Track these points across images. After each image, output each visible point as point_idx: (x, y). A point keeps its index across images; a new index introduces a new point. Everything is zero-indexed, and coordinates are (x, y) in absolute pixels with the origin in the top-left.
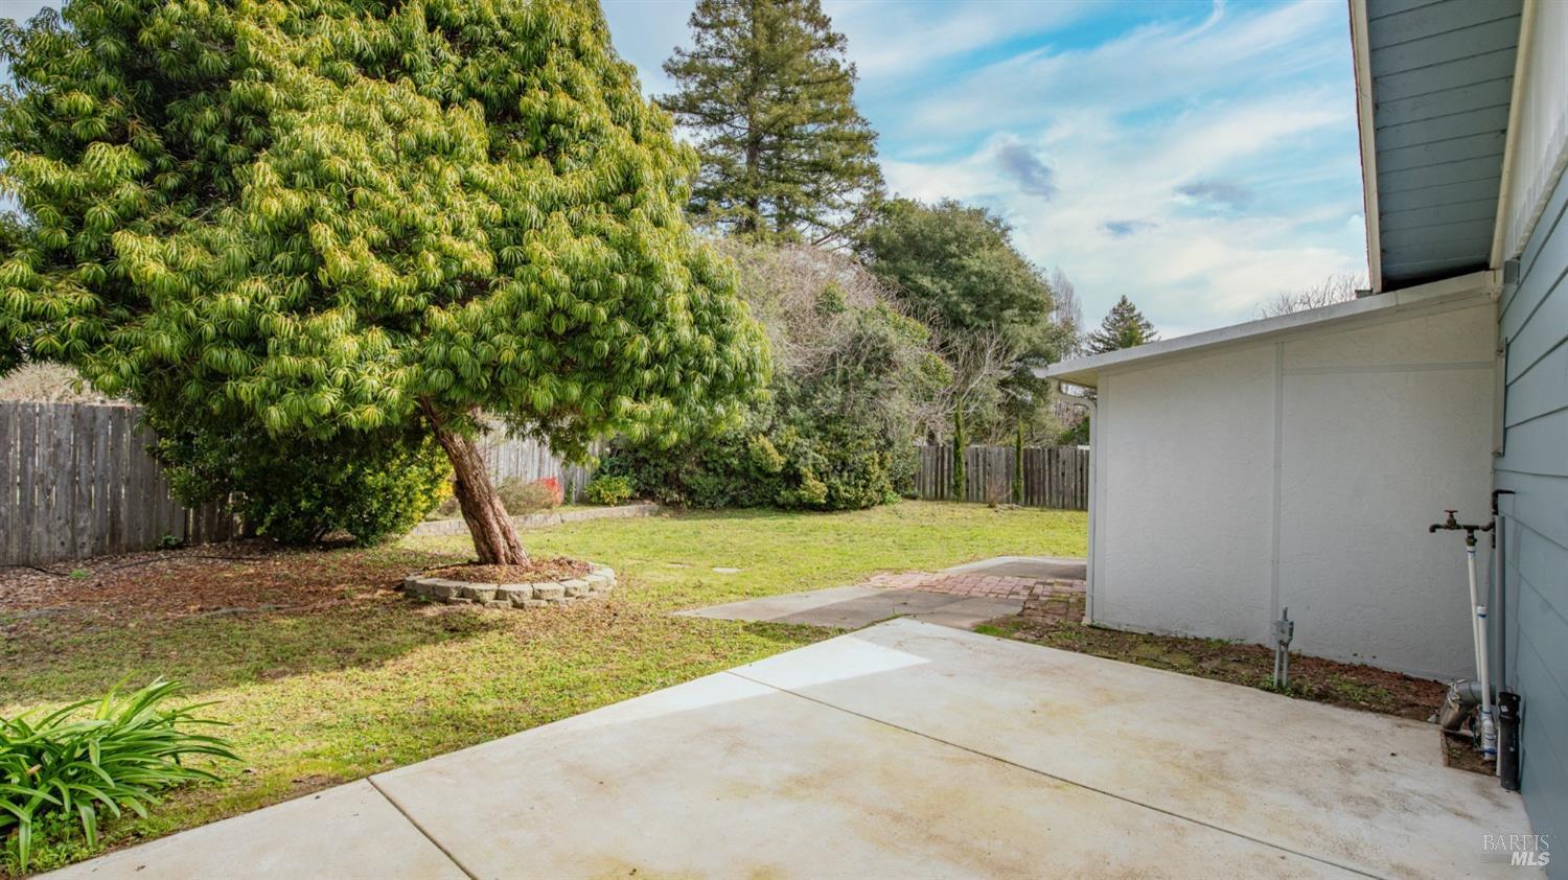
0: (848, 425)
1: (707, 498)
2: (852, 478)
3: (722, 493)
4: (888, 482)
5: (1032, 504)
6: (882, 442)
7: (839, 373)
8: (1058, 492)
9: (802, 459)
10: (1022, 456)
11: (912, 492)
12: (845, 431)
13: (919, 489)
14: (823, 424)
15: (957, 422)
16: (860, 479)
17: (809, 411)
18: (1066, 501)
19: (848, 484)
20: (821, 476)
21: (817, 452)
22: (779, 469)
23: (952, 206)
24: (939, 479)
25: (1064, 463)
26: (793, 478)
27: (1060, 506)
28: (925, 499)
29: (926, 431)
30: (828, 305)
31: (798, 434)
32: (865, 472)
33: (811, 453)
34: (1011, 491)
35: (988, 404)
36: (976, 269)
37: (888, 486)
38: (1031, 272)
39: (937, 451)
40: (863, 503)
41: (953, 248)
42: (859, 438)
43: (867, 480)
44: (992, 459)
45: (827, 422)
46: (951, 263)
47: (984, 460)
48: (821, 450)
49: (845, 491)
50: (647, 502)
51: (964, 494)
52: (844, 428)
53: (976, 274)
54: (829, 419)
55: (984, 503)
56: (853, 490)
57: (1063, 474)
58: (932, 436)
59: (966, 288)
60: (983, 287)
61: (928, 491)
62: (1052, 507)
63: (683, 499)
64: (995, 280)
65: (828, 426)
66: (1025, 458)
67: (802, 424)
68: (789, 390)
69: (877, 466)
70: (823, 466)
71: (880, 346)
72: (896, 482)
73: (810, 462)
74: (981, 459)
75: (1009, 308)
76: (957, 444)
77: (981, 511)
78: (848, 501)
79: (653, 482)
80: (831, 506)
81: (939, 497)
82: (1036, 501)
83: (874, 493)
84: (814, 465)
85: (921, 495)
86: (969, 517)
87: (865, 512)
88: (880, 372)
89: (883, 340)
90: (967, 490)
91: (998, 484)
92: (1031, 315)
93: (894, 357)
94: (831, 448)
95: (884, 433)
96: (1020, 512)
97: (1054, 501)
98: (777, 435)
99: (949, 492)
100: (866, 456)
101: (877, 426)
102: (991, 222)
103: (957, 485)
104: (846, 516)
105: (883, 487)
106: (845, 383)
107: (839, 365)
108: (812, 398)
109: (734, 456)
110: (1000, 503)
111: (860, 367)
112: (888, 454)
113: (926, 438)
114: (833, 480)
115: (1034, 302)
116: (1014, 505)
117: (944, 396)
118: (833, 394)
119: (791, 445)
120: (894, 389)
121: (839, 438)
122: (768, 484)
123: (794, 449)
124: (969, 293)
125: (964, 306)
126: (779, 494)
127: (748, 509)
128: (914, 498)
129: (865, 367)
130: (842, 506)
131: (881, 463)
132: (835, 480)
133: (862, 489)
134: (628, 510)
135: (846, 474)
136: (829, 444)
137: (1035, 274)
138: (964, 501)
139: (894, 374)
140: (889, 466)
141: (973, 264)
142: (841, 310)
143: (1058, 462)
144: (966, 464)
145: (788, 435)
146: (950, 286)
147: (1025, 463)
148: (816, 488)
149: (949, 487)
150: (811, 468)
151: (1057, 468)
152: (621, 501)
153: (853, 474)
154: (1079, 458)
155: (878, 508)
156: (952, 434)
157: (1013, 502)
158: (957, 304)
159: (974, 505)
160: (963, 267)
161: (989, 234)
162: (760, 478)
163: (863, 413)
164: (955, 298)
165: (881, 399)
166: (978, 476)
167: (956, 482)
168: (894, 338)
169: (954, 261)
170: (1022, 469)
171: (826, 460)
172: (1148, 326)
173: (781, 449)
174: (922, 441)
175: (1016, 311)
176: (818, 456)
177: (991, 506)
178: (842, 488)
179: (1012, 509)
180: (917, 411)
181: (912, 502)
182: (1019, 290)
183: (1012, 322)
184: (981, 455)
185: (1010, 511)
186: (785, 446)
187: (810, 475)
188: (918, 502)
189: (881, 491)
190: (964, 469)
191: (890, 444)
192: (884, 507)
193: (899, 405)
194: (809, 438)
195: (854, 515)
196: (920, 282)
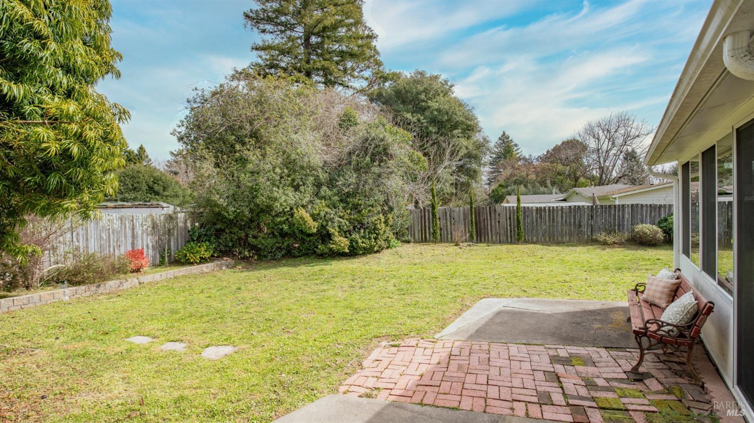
0: (362, 198)
1: (269, 253)
2: (367, 234)
3: (280, 249)
4: (391, 234)
5: (481, 242)
6: (386, 208)
7: (354, 163)
8: (497, 233)
9: (330, 223)
10: (473, 211)
11: (407, 239)
12: (360, 202)
13: (411, 236)
14: (344, 199)
15: (433, 193)
16: (372, 234)
17: (335, 190)
18: (501, 239)
19: (364, 237)
20: (346, 233)
21: (341, 217)
22: (315, 230)
23: (421, 74)
24: (423, 229)
25: (499, 215)
26: (325, 237)
27: (498, 242)
28: (415, 242)
29: (414, 200)
30: (347, 121)
31: (328, 206)
32: (375, 229)
33: (337, 219)
34: (468, 235)
35: (447, 184)
36: (437, 107)
37: (391, 236)
38: (466, 109)
39: (421, 212)
40: (376, 249)
41: (423, 97)
42: (369, 206)
43: (377, 234)
44: (455, 215)
45: (347, 196)
46: (422, 105)
47: (450, 216)
48: (343, 216)
49: (362, 243)
50: (225, 258)
51: (439, 237)
52: (359, 200)
53: (437, 110)
54: (348, 195)
55: (452, 242)
56: (367, 241)
57: (499, 222)
58: (417, 202)
59: (432, 118)
60: (440, 117)
61: (417, 236)
62: (494, 243)
63: (251, 255)
64: (447, 113)
65: (348, 199)
66: (475, 213)
67: (330, 198)
68: (321, 177)
69: (383, 225)
70: (345, 227)
71: (381, 144)
72: (397, 233)
73: (336, 224)
74: (448, 214)
75: (456, 129)
76: (433, 207)
77: (451, 249)
78: (365, 248)
79: (230, 244)
80: (353, 252)
81: (424, 240)
82: (483, 240)
83: (382, 242)
84: (339, 227)
85: (413, 240)
86: (444, 254)
87: (377, 255)
88: (381, 161)
89: (382, 140)
90: (441, 235)
91: (459, 231)
92: (467, 133)
93: (390, 151)
94: (351, 214)
95: (386, 202)
96: (475, 248)
97: (494, 238)
98: (312, 207)
99: (429, 237)
100: (375, 218)
101: (382, 198)
102: (443, 82)
103: (435, 233)
104: (364, 259)
105: (388, 237)
106: (357, 169)
107: (354, 158)
108: (337, 181)
109: (285, 223)
110: (462, 242)
111: (368, 159)
112: (390, 216)
113: (413, 204)
114: (353, 236)
115: (469, 126)
116: (471, 243)
117: (423, 178)
118: (350, 178)
119: (322, 214)
120: (391, 173)
121: (356, 207)
122: (310, 241)
123: (325, 216)
124: (433, 121)
125: (431, 128)
126: (317, 248)
127: (298, 259)
128: (408, 242)
129: (371, 159)
130: (361, 252)
131: (386, 222)
132: (355, 236)
133: (373, 240)
134: (206, 267)
135: (362, 231)
136: (349, 211)
137: (468, 110)
138: (439, 242)
139: (391, 162)
140: (390, 224)
141: (433, 104)
142: (356, 124)
143: (495, 214)
144: (439, 219)
145: (321, 206)
146: (422, 118)
147: (476, 217)
148: (342, 242)
149: (430, 234)
150: (337, 229)
151: (495, 219)
152: (203, 260)
153: (367, 230)
154: (508, 211)
155: (386, 252)
156: (430, 201)
157: (469, 241)
158: (427, 128)
159: (447, 244)
160: (429, 107)
161: (443, 89)
162: (305, 237)
163: (371, 189)
164: (425, 124)
165: (383, 179)
166: (447, 226)
167: (434, 230)
168: (389, 139)
169: (423, 104)
170: (474, 220)
171: (347, 223)
172: (516, 145)
173: (315, 217)
174: (411, 207)
175: (460, 131)
176: (341, 220)
177: (457, 245)
178: (360, 241)
179: (470, 245)
180: (407, 188)
181: (406, 245)
182: (461, 119)
183: (458, 137)
184: (448, 213)
185: (469, 247)
186: (319, 214)
187: (337, 234)
188: (412, 244)
189: (387, 240)
190: (438, 223)
191: (391, 209)
192: (389, 250)
193: (395, 183)
194: (335, 208)
195: (370, 258)
196: (405, 116)
